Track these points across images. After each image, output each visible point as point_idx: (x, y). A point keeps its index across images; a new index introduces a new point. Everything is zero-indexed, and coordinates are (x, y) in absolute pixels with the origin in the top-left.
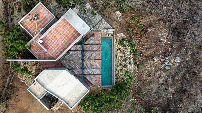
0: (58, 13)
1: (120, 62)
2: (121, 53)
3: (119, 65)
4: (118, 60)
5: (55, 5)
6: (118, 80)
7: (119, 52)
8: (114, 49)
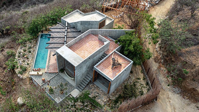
0: (95, 91)
1: (30, 54)
2: (27, 61)
3: (32, 52)
4: (32, 55)
5: (100, 100)
6: (35, 42)
7: (29, 62)
8: (33, 63)
